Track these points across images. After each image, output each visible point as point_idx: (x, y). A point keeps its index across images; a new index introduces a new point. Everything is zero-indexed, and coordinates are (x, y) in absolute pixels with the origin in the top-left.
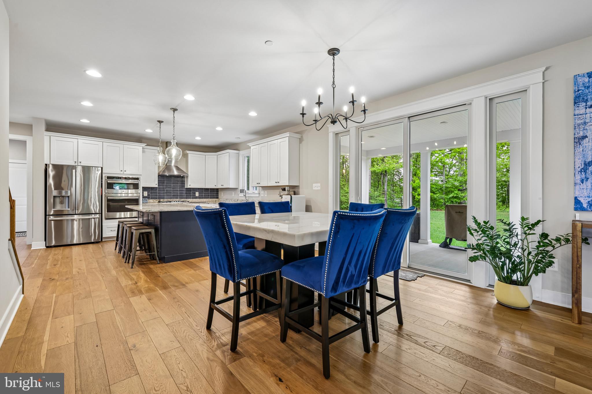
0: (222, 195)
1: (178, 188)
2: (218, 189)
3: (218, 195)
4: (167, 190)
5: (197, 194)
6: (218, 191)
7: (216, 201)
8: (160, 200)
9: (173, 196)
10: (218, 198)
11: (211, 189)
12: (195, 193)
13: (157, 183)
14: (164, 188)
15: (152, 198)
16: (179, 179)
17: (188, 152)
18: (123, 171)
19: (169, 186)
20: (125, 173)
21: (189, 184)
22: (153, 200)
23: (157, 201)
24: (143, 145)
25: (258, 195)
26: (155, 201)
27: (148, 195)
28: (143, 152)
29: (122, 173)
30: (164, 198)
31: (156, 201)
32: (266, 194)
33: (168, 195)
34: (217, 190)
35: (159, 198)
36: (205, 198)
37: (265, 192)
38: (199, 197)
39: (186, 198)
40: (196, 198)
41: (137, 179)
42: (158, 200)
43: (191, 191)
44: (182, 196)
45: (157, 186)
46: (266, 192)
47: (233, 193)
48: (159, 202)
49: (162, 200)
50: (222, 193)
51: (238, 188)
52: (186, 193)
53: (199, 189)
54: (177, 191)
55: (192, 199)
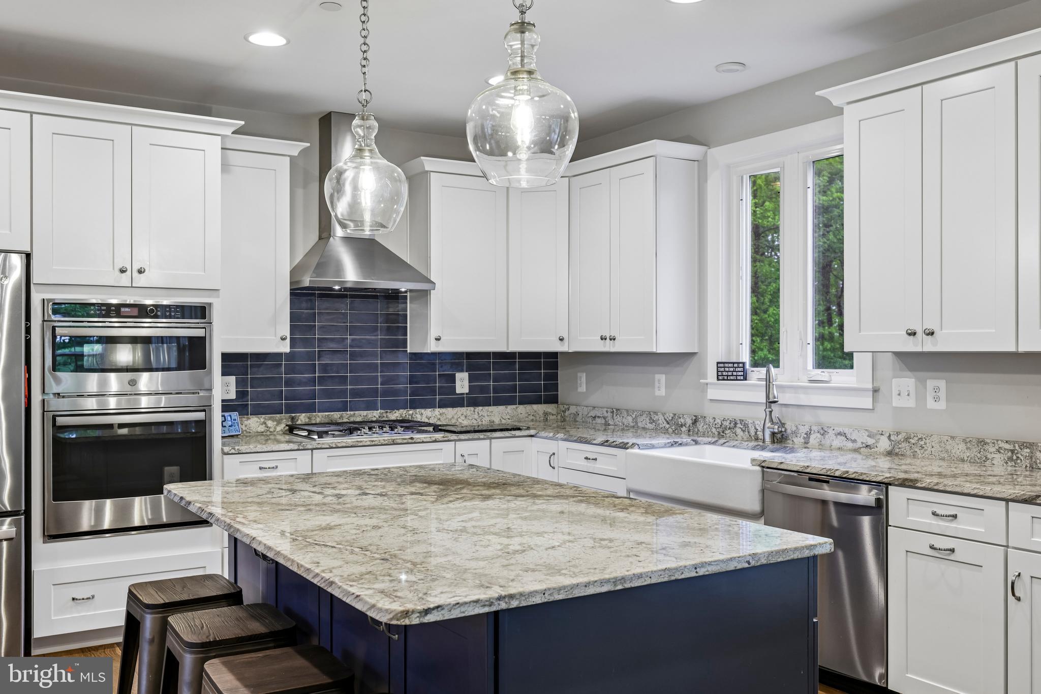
0: (583, 388)
1: (373, 354)
2: (554, 355)
3: (555, 387)
4: (325, 368)
5: (462, 383)
6: (555, 366)
7: (546, 414)
8: (293, 419)
9: (355, 393)
10: (553, 400)
11: (523, 355)
12: (452, 379)
13: (287, 333)
14: (310, 356)
15: (257, 412)
16: (379, 308)
17: (429, 163)
18: (129, 272)
19: (333, 346)
20: (141, 280)
21: (434, 333)
22: (262, 418)
23: (279, 422)
24: (227, 126)
25: (867, 402)
26: (270, 423)
27: (241, 394)
28: (226, 167)
29: (125, 280)
30: (310, 409)
31: (276, 424)
32: (936, 399)
33: (328, 394)
34: (551, 360)
35: (290, 409)
36: (498, 402)
37: (931, 384)
38: (472, 400)
39: (414, 405)
40: (459, 402)
41: (201, 312)
42: (284, 420)
43: (432, 366)
44: (395, 393)
45: (285, 348)
46: (942, 384)
47: (663, 378)
48: (291, 429)
49: (302, 418)
50: (583, 377)
51: (694, 354)
52: (413, 379)
53: (470, 355)
54: (373, 367)
55: (437, 411)
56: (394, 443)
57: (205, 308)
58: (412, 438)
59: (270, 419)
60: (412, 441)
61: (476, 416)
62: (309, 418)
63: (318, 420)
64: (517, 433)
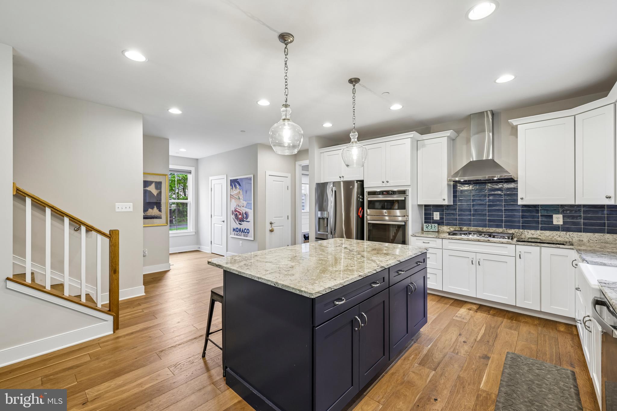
1: (501, 205)
4: (476, 210)
5: (558, 219)
8: (461, 228)
9: (490, 221)
12: (551, 217)
15: (448, 224)
18: (385, 182)
22: (449, 227)
27: (441, 218)
29: (384, 185)
30: (469, 225)
35: (460, 224)
36: (587, 231)
38: (565, 228)
39: (524, 228)
41: (403, 192)
43: (536, 212)
49: (465, 228)
52: (523, 216)
53: (563, 206)
54: (500, 210)
55: (539, 232)
56: (479, 241)
57: (405, 191)
58: (489, 240)
59: (452, 227)
60: (489, 241)
61: (568, 236)
62: (468, 229)
63: (472, 230)
64: (561, 246)
